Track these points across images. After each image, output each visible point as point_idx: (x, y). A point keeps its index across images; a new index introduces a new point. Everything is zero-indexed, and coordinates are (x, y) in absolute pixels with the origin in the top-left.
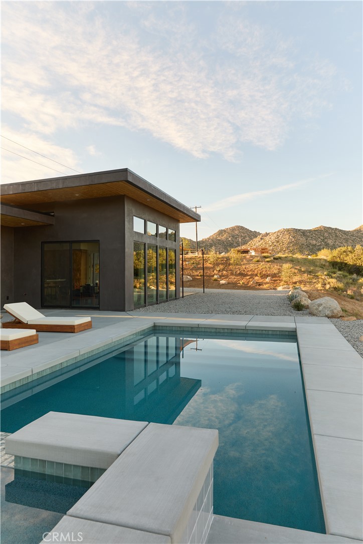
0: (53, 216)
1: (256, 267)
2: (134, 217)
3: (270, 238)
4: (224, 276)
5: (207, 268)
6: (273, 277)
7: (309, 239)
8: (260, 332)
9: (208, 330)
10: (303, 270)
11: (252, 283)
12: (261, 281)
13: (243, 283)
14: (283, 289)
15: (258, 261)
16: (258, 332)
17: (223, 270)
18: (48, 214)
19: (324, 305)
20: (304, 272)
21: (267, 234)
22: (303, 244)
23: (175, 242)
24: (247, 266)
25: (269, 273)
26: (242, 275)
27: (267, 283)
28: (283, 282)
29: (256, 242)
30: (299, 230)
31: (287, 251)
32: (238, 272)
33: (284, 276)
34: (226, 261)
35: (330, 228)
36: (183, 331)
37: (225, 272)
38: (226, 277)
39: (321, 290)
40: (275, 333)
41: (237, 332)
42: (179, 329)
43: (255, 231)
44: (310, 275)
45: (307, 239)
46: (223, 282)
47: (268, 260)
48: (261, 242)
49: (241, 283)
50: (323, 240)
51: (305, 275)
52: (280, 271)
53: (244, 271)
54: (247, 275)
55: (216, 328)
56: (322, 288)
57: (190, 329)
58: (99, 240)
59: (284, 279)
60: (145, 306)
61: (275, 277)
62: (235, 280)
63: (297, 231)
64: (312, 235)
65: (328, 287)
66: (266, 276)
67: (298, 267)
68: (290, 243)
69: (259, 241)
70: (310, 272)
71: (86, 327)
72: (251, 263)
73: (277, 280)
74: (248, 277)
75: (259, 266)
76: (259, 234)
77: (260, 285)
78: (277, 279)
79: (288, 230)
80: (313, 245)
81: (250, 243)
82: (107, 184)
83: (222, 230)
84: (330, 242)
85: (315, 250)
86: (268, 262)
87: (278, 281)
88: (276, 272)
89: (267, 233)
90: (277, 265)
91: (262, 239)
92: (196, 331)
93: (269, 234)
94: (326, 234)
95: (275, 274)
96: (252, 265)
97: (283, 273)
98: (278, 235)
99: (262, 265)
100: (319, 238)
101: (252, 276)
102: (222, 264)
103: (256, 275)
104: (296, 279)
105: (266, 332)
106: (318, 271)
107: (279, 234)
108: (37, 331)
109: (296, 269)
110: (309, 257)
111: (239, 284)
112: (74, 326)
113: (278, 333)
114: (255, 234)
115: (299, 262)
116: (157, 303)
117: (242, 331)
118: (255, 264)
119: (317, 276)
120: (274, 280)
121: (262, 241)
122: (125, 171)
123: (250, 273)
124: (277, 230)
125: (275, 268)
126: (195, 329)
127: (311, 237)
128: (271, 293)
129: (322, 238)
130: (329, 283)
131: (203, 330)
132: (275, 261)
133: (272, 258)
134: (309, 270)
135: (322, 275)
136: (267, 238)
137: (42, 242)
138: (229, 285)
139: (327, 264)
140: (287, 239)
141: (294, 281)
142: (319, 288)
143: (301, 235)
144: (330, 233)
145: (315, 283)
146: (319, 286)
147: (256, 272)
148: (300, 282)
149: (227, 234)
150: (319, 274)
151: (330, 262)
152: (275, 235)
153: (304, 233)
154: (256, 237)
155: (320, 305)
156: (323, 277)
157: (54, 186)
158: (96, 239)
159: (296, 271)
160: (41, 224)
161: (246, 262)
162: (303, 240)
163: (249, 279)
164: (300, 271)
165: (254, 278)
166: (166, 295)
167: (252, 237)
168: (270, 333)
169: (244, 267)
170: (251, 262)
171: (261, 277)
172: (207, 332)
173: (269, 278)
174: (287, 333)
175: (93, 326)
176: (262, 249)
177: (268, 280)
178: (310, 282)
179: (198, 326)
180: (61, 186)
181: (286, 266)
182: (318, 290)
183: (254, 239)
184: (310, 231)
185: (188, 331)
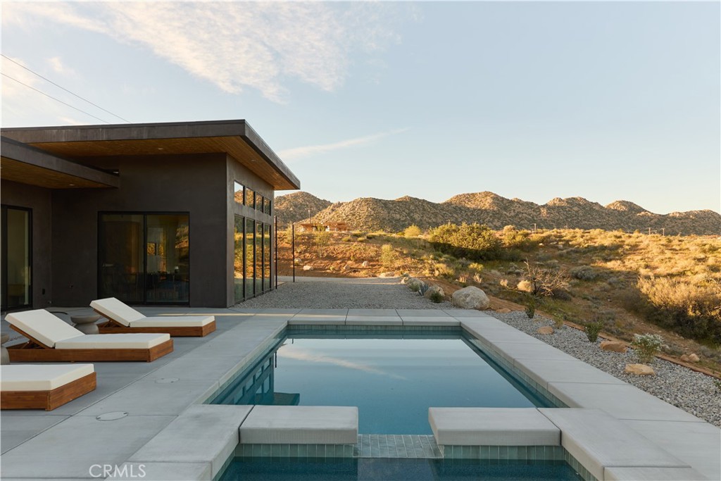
0: (118, 175)
1: (348, 248)
2: (235, 183)
3: (344, 210)
4: (307, 260)
5: (283, 248)
6: (370, 261)
7: (391, 212)
8: (420, 328)
9: (357, 328)
10: (405, 252)
11: (344, 268)
12: (355, 266)
13: (334, 269)
14: (386, 276)
15: (349, 241)
16: (417, 329)
17: (305, 251)
18: (110, 172)
19: (471, 296)
20: (407, 255)
21: (340, 205)
22: (385, 219)
23: (270, 214)
24: (336, 247)
25: (364, 256)
26: (331, 258)
27: (363, 269)
28: (383, 268)
29: (325, 216)
30: (380, 200)
31: (364, 227)
32: (325, 255)
33: (385, 260)
34: (307, 239)
35: (417, 199)
36: (326, 330)
37: (307, 255)
38: (311, 261)
39: (430, 277)
40: (437, 329)
41: (393, 329)
42: (320, 328)
43: (324, 200)
44: (414, 259)
45: (389, 213)
46: (307, 268)
47: (360, 239)
48: (332, 215)
49: (331, 268)
50: (409, 214)
51: (409, 259)
52: (378, 255)
53: (333, 253)
54: (335, 259)
55: (367, 326)
56: (430, 275)
57: (334, 328)
58: (188, 212)
59: (384, 264)
60: (244, 300)
61: (374, 262)
62: (322, 265)
63: (377, 202)
64: (395, 207)
65: (437, 273)
66: (360, 260)
67: (399, 249)
68: (368, 216)
69: (330, 213)
70: (413, 255)
71: (212, 328)
72: (341, 244)
73: (375, 265)
74: (339, 262)
75: (352, 247)
76: (331, 204)
77: (355, 271)
78: (374, 263)
79: (366, 200)
80: (396, 220)
81: (317, 215)
82: (214, 139)
83: (280, 197)
84: (416, 216)
85: (399, 226)
86: (361, 241)
87: (377, 267)
88: (373, 254)
89: (339, 203)
90: (373, 246)
91: (333, 210)
92: (343, 330)
93: (342, 204)
94: (412, 207)
95: (371, 257)
96: (342, 246)
97: (383, 257)
98: (353, 206)
99: (355, 246)
100: (404, 211)
101: (344, 260)
102: (303, 244)
103: (349, 259)
104: (398, 263)
105: (427, 329)
106: (423, 254)
107: (355, 205)
108: (171, 336)
109: (396, 251)
110: (394, 235)
111: (328, 271)
112: (201, 328)
113: (440, 329)
114: (324, 204)
115: (396, 242)
116: (254, 297)
117: (398, 328)
118: (346, 244)
119: (422, 260)
120: (372, 265)
121: (334, 213)
122: (242, 123)
123: (340, 256)
124: (353, 200)
125: (371, 250)
126: (341, 328)
127: (395, 211)
128: (370, 281)
129: (407, 211)
130: (437, 269)
131: (351, 328)
132: (370, 241)
133: (366, 238)
134: (413, 253)
135: (429, 258)
136: (340, 210)
137: (99, 212)
138: (316, 271)
139: (428, 245)
140: (364, 211)
141: (396, 266)
142: (427, 275)
143: (382, 207)
144: (416, 206)
145: (421, 268)
146: (426, 272)
147: (348, 255)
148: (404, 267)
149: (287, 202)
150: (425, 257)
151: (431, 243)
152: (350, 206)
153: (385, 204)
154: (326, 207)
155: (467, 296)
156: (430, 262)
157: (134, 135)
158: (185, 211)
159: (397, 254)
160: (100, 186)
161: (334, 242)
162: (384, 213)
163: (340, 263)
164: (401, 253)
165: (346, 263)
166: (252, 287)
167: (321, 207)
168: (431, 329)
169: (332, 247)
170: (341, 242)
171: (356, 261)
172: (356, 330)
173: (366, 262)
174: (450, 329)
175: (217, 327)
176: (339, 224)
177: (364, 265)
178: (416, 268)
179: (345, 324)
180: (145, 136)
181: (386, 247)
182: (427, 278)
183: (324, 210)
184: (393, 202)
185: (332, 330)
